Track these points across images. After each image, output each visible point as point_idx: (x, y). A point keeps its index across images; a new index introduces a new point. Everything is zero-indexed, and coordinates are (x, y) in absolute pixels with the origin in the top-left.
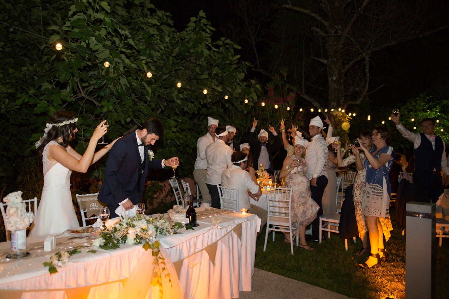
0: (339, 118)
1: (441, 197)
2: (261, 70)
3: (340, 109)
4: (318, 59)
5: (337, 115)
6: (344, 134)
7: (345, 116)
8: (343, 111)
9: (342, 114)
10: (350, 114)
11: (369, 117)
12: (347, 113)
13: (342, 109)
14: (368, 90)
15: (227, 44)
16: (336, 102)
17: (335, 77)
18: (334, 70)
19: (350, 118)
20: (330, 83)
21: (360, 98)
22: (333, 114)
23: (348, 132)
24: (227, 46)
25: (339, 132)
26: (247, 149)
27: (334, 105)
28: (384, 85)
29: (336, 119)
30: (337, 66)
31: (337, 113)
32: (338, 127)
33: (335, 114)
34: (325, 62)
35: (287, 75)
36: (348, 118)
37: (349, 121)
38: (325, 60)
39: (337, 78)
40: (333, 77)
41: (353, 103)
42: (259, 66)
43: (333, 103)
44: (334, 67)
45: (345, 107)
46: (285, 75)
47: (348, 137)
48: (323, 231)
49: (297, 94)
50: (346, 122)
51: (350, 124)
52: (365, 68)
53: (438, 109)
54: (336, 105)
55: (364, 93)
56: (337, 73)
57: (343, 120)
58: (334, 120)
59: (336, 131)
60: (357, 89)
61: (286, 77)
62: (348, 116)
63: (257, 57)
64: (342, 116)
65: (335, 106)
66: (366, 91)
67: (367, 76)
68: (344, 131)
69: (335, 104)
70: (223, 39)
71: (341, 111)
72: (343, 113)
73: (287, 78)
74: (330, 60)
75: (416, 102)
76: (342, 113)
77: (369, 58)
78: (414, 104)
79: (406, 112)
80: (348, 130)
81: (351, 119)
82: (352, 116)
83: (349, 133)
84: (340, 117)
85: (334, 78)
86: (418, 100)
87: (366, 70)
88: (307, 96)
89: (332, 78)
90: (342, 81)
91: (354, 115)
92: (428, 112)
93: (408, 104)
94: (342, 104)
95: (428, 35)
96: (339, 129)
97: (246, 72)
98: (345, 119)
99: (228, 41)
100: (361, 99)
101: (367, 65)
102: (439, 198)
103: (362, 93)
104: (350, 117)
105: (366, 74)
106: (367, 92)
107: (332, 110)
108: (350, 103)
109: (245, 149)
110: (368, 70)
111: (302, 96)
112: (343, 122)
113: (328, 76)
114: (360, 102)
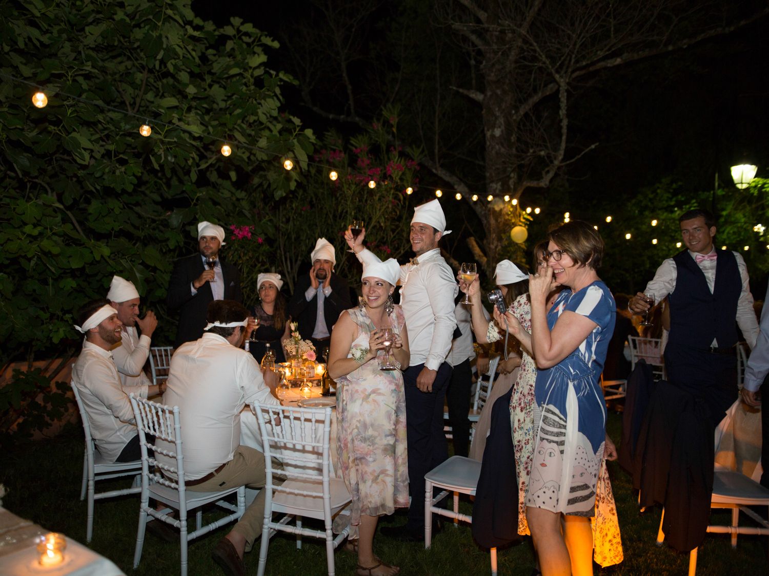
0: (507, 217)
1: (733, 409)
2: (357, 119)
3: (507, 198)
4: (465, 92)
5: (501, 210)
6: (515, 252)
7: (518, 213)
8: (515, 202)
9: (511, 209)
10: (529, 210)
11: (567, 215)
12: (523, 206)
13: (511, 198)
14: (565, 155)
15: (247, 34)
16: (500, 183)
17: (499, 129)
18: (498, 114)
19: (529, 217)
20: (488, 143)
21: (548, 172)
22: (494, 209)
23: (523, 246)
24: (246, 39)
25: (506, 247)
26: (271, 286)
27: (496, 188)
28: (597, 144)
29: (501, 220)
30: (503, 107)
31: (502, 206)
32: (503, 236)
33: (497, 209)
34: (479, 97)
35: (398, 124)
36: (524, 218)
37: (526, 224)
38: (478, 93)
39: (502, 131)
40: (496, 130)
41: (533, 184)
42: (352, 111)
43: (494, 185)
44: (497, 109)
45: (519, 193)
46: (394, 121)
47: (524, 258)
48: (435, 516)
49: (420, 164)
50: (520, 226)
51: (528, 230)
52: (559, 108)
53: (695, 207)
54: (500, 191)
55: (556, 163)
56: (502, 122)
57: (513, 221)
58: (497, 220)
59: (499, 244)
60: (542, 153)
61: (395, 126)
62: (524, 213)
63: (349, 92)
64: (511, 212)
65: (497, 192)
66: (560, 158)
67: (562, 124)
68: (517, 244)
69: (497, 186)
70: (236, 21)
71: (510, 201)
72: (514, 207)
73: (398, 128)
74: (489, 93)
75: (654, 192)
76: (512, 206)
77: (568, 84)
78: (651, 196)
79: (637, 212)
80: (525, 242)
81: (531, 219)
82: (532, 214)
83: (525, 248)
84: (508, 215)
85: (497, 132)
86: (658, 188)
87: (561, 113)
88: (444, 172)
89: (493, 131)
90: (512, 138)
91: (537, 211)
92: (675, 211)
93: (640, 197)
94: (512, 187)
95: (685, 47)
96: (506, 240)
97: (281, 97)
98: (518, 220)
99: (248, 27)
100: (551, 175)
101: (562, 99)
102: (727, 412)
103: (552, 162)
104: (529, 215)
105: (561, 121)
106: (563, 160)
107: (490, 198)
108: (529, 184)
109: (267, 285)
110: (564, 112)
111: (434, 171)
112: (515, 225)
113: (486, 129)
114: (547, 183)
